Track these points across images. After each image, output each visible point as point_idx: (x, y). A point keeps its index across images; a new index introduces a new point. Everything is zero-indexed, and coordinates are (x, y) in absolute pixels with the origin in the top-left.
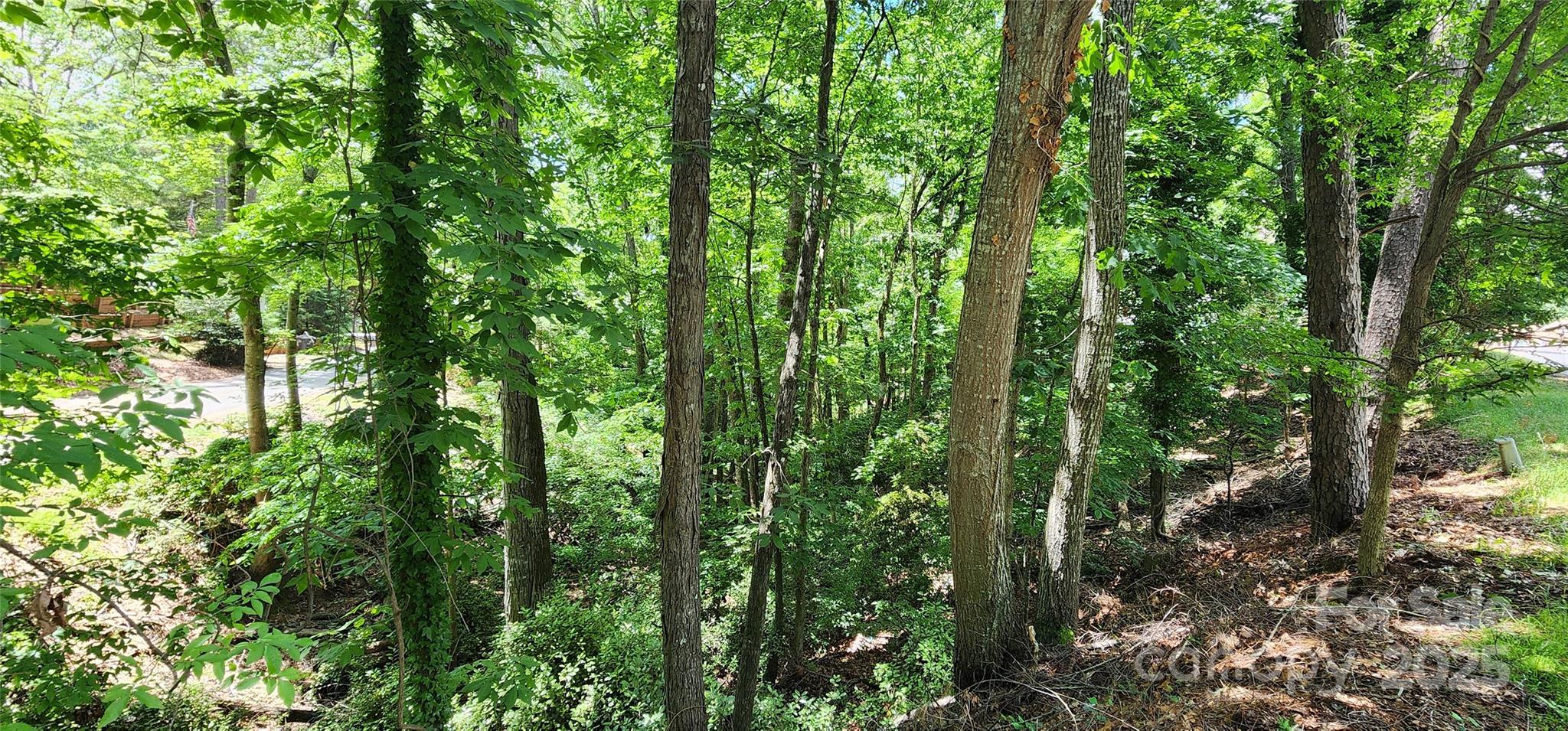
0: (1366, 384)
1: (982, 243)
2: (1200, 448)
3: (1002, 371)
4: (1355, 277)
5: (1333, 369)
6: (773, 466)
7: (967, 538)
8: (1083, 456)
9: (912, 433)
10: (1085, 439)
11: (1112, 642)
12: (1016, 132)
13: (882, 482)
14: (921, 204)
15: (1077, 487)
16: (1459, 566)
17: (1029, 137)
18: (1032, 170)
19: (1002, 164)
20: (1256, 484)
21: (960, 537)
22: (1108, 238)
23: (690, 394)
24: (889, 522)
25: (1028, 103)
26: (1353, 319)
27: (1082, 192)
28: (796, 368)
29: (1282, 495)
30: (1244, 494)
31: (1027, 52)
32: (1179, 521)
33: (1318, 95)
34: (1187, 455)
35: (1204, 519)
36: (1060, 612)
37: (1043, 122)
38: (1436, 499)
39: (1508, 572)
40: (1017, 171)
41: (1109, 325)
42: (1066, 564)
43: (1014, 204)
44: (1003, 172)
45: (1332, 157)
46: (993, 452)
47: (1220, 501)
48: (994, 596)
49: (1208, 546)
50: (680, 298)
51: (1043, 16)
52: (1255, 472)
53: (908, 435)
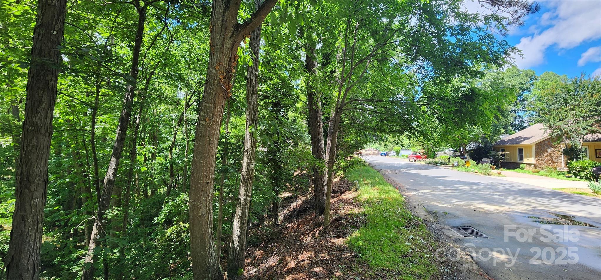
0: (325, 168)
1: (202, 120)
2: (289, 192)
3: (210, 171)
4: (322, 137)
5: (318, 164)
6: (97, 225)
7: (197, 242)
8: (245, 200)
9: (183, 199)
10: (246, 194)
11: (255, 270)
12: (215, 80)
13: (169, 222)
14: (191, 103)
15: (243, 213)
16: (346, 219)
17: (219, 83)
18: (221, 94)
19: (209, 91)
20: (304, 202)
21: (194, 242)
22: (253, 121)
23: (35, 194)
24: (171, 240)
25: (219, 70)
26: (322, 149)
27: (244, 105)
28: (114, 175)
29: (310, 205)
30: (301, 205)
31: (218, 52)
32: (282, 218)
33: (310, 83)
34: (287, 195)
35: (290, 216)
36: (238, 263)
37: (224, 78)
38: (343, 200)
39: (355, 218)
40: (215, 94)
41: (254, 152)
42: (240, 243)
43: (214, 107)
44: (210, 94)
45: (315, 101)
46: (207, 204)
47: (294, 209)
48: (209, 264)
49: (290, 225)
50: (31, 140)
51: (224, 40)
52: (304, 198)
53: (180, 200)
